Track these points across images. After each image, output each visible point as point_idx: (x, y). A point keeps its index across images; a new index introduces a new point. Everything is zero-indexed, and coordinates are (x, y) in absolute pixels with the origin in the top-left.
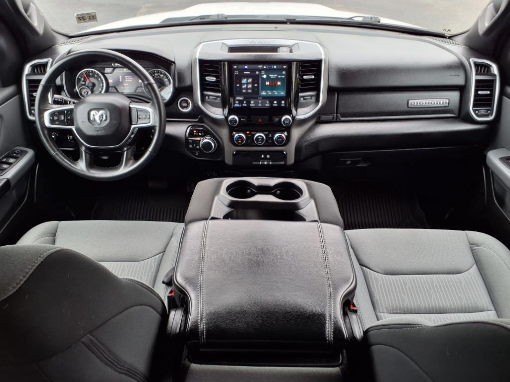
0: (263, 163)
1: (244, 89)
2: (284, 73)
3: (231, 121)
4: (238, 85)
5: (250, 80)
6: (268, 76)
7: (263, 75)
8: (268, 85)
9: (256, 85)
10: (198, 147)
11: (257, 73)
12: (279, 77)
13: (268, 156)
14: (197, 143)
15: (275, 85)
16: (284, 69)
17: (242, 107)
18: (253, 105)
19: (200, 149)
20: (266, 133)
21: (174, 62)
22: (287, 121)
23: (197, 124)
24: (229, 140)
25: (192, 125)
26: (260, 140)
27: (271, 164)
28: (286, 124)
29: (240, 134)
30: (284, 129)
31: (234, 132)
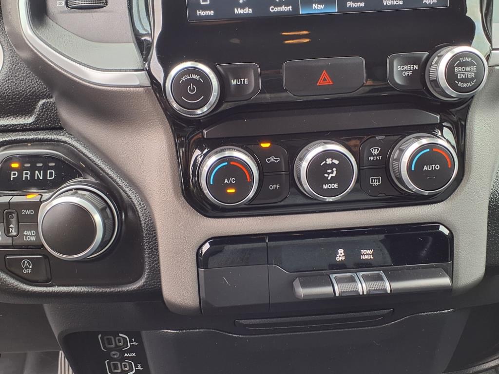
3: (180, 86)
10: (29, 236)
13: (367, 254)
18: (283, 8)
19: (37, 247)
20: (359, 139)
22: (468, 69)
23: (28, 137)
24: (175, 189)
25: (5, 141)
26: (332, 172)
27: (389, 291)
28: (460, 84)
29: (227, 154)
30: (438, 117)
31: (197, 152)
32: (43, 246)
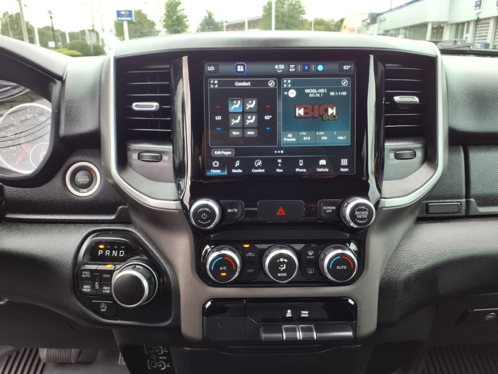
0: (291, 335)
1: (235, 128)
2: (345, 83)
3: (197, 214)
4: (218, 118)
5: (252, 105)
6: (300, 92)
7: (288, 90)
8: (300, 117)
9: (267, 117)
10: (106, 290)
11: (271, 84)
12: (332, 94)
13: (305, 314)
14: (104, 278)
15: (322, 116)
16: (344, 75)
17: (231, 176)
18: (260, 171)
19: (109, 297)
20: (298, 247)
21: (60, 78)
22: (363, 213)
23: (110, 228)
24: (192, 268)
25: (97, 230)
26: (283, 267)
27: (315, 339)
28: (358, 221)
29: (223, 252)
30: (348, 235)
31: (208, 247)
32: (113, 296)
